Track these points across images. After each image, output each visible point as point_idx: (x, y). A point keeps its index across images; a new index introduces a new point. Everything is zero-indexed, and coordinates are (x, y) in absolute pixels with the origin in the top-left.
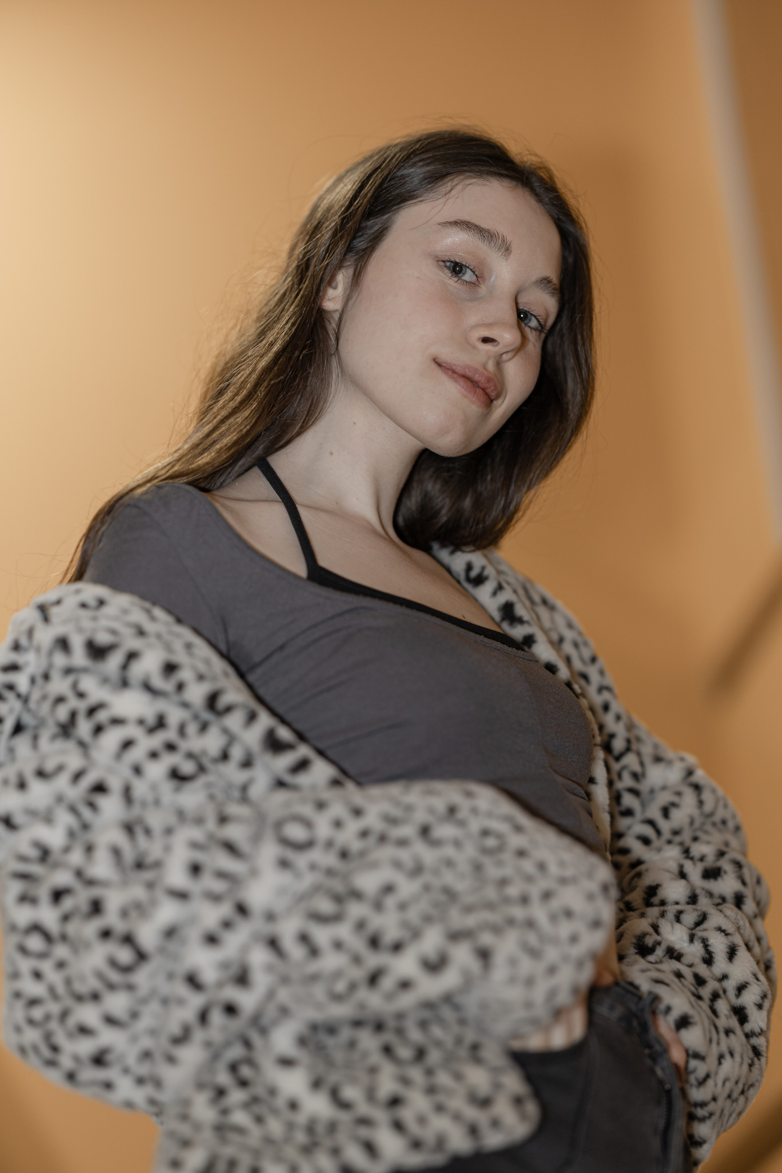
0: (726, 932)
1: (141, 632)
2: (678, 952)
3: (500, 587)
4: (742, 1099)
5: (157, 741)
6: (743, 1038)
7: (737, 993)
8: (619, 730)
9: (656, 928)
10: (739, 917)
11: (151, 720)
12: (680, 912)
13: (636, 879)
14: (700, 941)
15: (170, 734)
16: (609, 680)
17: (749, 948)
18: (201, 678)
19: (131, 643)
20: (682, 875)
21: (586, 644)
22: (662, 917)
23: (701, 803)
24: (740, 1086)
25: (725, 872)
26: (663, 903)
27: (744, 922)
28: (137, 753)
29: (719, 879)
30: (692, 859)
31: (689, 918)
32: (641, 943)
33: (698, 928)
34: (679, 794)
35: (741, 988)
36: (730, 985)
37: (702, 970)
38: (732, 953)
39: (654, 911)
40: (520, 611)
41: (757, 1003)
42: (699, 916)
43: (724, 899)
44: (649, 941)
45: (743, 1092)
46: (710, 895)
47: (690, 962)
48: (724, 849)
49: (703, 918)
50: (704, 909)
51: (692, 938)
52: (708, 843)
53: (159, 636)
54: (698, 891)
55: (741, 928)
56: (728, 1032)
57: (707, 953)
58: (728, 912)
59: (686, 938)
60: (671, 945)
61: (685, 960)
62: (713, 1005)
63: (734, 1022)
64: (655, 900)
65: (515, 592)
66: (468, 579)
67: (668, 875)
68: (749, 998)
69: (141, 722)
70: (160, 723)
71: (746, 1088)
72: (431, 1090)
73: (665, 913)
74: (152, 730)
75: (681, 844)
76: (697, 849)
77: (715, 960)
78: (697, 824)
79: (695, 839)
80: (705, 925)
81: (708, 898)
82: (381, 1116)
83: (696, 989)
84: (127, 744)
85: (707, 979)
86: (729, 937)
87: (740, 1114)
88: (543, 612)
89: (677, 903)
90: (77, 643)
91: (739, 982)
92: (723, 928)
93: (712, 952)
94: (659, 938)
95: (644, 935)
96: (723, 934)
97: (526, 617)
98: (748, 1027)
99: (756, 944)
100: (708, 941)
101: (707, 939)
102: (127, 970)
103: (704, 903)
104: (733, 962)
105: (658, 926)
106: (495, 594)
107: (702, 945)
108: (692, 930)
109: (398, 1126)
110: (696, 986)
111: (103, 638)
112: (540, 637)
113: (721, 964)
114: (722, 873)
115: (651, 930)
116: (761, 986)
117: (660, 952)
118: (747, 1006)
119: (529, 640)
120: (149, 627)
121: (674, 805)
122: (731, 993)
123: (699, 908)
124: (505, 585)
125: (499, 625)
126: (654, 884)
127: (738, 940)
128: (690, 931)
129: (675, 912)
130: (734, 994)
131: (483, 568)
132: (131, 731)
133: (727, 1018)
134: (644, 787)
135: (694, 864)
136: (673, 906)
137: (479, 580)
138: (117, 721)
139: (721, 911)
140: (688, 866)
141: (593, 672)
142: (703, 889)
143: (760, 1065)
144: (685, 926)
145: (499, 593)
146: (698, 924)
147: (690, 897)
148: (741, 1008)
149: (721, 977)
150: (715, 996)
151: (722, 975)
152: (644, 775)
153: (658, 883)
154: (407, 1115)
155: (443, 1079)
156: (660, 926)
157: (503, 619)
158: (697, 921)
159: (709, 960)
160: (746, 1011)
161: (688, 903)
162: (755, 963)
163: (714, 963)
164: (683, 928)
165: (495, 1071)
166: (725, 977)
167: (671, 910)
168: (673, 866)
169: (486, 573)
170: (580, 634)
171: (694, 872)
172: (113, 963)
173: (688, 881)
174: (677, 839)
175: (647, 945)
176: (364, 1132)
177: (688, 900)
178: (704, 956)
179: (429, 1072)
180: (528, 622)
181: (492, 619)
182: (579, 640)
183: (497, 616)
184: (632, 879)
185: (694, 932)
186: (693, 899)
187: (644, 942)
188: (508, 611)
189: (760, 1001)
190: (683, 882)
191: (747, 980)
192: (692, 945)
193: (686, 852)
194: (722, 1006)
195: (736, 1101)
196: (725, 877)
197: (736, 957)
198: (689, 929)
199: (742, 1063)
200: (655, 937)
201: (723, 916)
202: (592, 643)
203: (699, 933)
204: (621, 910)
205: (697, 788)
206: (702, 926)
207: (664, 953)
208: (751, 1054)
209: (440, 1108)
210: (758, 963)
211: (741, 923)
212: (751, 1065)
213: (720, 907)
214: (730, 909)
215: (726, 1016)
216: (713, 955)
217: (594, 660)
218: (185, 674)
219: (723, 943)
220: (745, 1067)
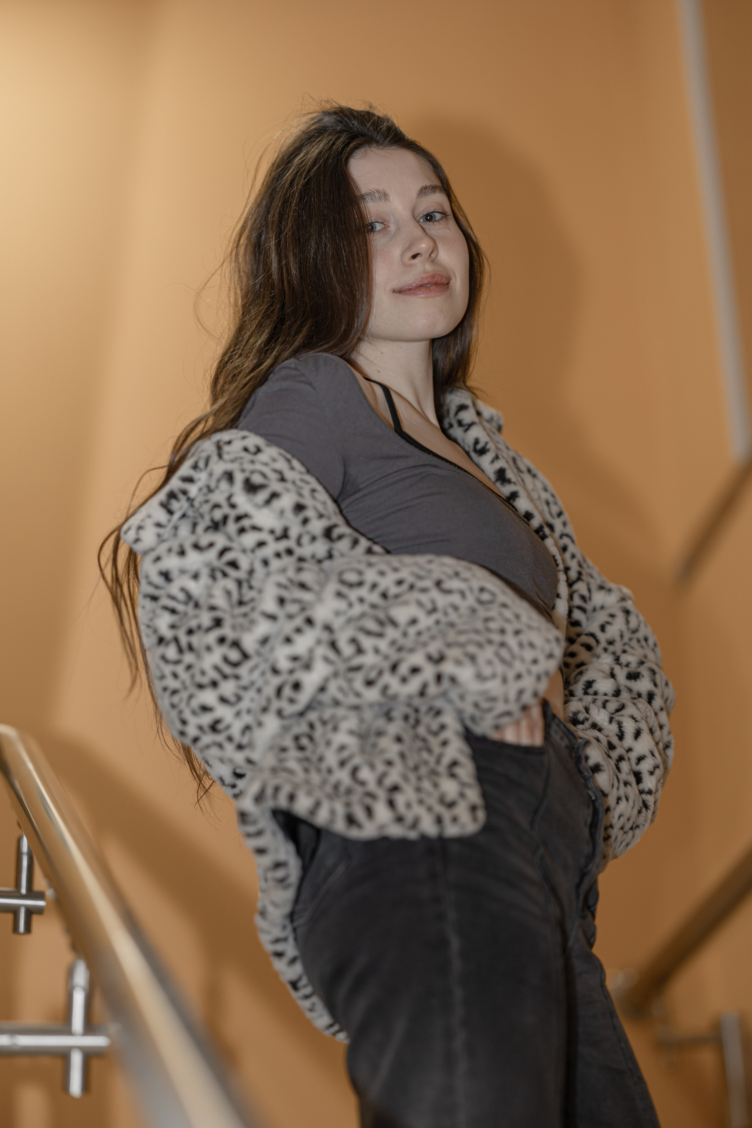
0: (636, 720)
1: (283, 479)
2: (599, 727)
3: (497, 457)
4: (630, 833)
5: (282, 545)
6: (637, 792)
7: (637, 762)
8: (573, 565)
9: (587, 710)
10: (647, 710)
11: (279, 532)
12: (607, 701)
13: (579, 676)
14: (616, 723)
15: (291, 543)
16: (569, 530)
17: (651, 731)
18: (321, 516)
19: (276, 486)
20: (613, 675)
21: (556, 503)
22: (593, 703)
23: (628, 622)
24: (630, 823)
25: (643, 676)
26: (596, 693)
27: (651, 714)
28: (268, 551)
29: (638, 680)
30: (620, 664)
31: (612, 706)
32: (575, 718)
33: (617, 714)
34: (612, 616)
35: (640, 759)
36: (633, 756)
37: (615, 740)
38: (637, 734)
39: (589, 698)
40: (510, 474)
41: (649, 770)
42: (620, 706)
43: (639, 695)
44: (581, 717)
45: (632, 828)
46: (630, 690)
47: (607, 734)
48: (644, 660)
49: (622, 707)
50: (624, 701)
51: (611, 720)
52: (633, 655)
53: (294, 482)
54: (622, 688)
55: (648, 717)
56: (626, 784)
57: (620, 732)
58: (640, 705)
59: (607, 719)
60: (596, 721)
61: (604, 732)
62: (618, 764)
63: (632, 779)
64: (591, 691)
65: (507, 462)
66: (475, 450)
67: (601, 674)
68: (645, 767)
69: (272, 532)
70: (285, 535)
71: (634, 827)
72: (418, 790)
73: (596, 701)
74: (278, 539)
75: (614, 653)
76: (625, 658)
77: (625, 737)
78: (626, 639)
79: (624, 652)
80: (623, 712)
81: (628, 693)
82: (382, 794)
83: (608, 751)
84: (261, 544)
85: (617, 746)
86: (638, 723)
87: (627, 845)
88: (527, 478)
89: (606, 695)
90: (239, 478)
91: (639, 754)
92: (635, 716)
93: (624, 732)
94: (588, 716)
95: (578, 712)
96: (634, 720)
97: (513, 479)
98: (642, 786)
99: (658, 729)
100: (622, 724)
101: (622, 723)
102: (235, 665)
103: (625, 696)
104: (638, 741)
105: (589, 709)
106: (493, 462)
107: (617, 726)
108: (613, 714)
109: (391, 804)
110: (608, 750)
111: (257, 479)
112: (522, 493)
113: (629, 740)
114: (641, 676)
115: (584, 711)
116: (655, 760)
117: (587, 724)
118: (642, 772)
119: (514, 495)
120: (289, 475)
121: (608, 623)
122: (634, 761)
123: (620, 700)
124: (500, 457)
125: (494, 483)
126: (591, 679)
127: (643, 726)
128: (611, 715)
129: (603, 700)
130: (635, 762)
131: (487, 443)
132: (264, 536)
133: (627, 775)
134: (589, 607)
135: (622, 668)
136: (602, 696)
137: (482, 452)
138: (256, 528)
139: (635, 704)
140: (617, 670)
141: (558, 524)
142: (626, 686)
143: (646, 814)
144: (608, 711)
145: (495, 461)
146: (617, 711)
147: (615, 691)
148: (638, 773)
149: (628, 749)
150: (621, 758)
151: (628, 748)
152: (590, 599)
153: (594, 679)
154: (400, 800)
155: (427, 785)
156: (590, 708)
157: (497, 480)
158: (617, 709)
159: (621, 736)
160: (641, 775)
161: (614, 696)
162: (654, 743)
163: (624, 739)
164: (606, 712)
165: (463, 785)
166: (630, 750)
167: (601, 699)
168: (607, 669)
169: (488, 447)
170: (553, 496)
171: (621, 674)
172: (226, 660)
173: (615, 679)
174: (611, 648)
175: (579, 719)
176: (368, 801)
177: (613, 693)
178: (618, 733)
179: (419, 779)
180: (514, 483)
181: (489, 478)
182: (551, 500)
183: (493, 477)
184: (577, 675)
185: (613, 716)
186: (617, 693)
187: (577, 717)
188: (501, 475)
189: (652, 770)
190: (612, 680)
191: (645, 754)
192: (610, 725)
193: (617, 660)
194: (624, 766)
195: (626, 833)
196: (642, 679)
197: (640, 737)
198: (610, 714)
199: (633, 808)
200: (585, 715)
201: (636, 708)
202: (560, 502)
203: (617, 717)
204: (566, 696)
205: (627, 612)
206: (620, 712)
207: (590, 726)
208: (641, 804)
209: (421, 802)
210: (657, 744)
211: (649, 714)
212: (640, 812)
213: (635, 701)
214: (643, 704)
215: (626, 773)
216: (624, 733)
217: (560, 514)
218: (310, 513)
219: (632, 727)
220: (635, 811)
